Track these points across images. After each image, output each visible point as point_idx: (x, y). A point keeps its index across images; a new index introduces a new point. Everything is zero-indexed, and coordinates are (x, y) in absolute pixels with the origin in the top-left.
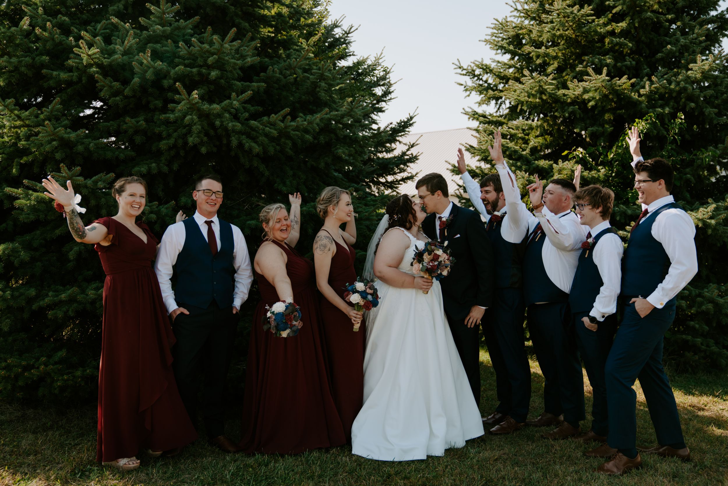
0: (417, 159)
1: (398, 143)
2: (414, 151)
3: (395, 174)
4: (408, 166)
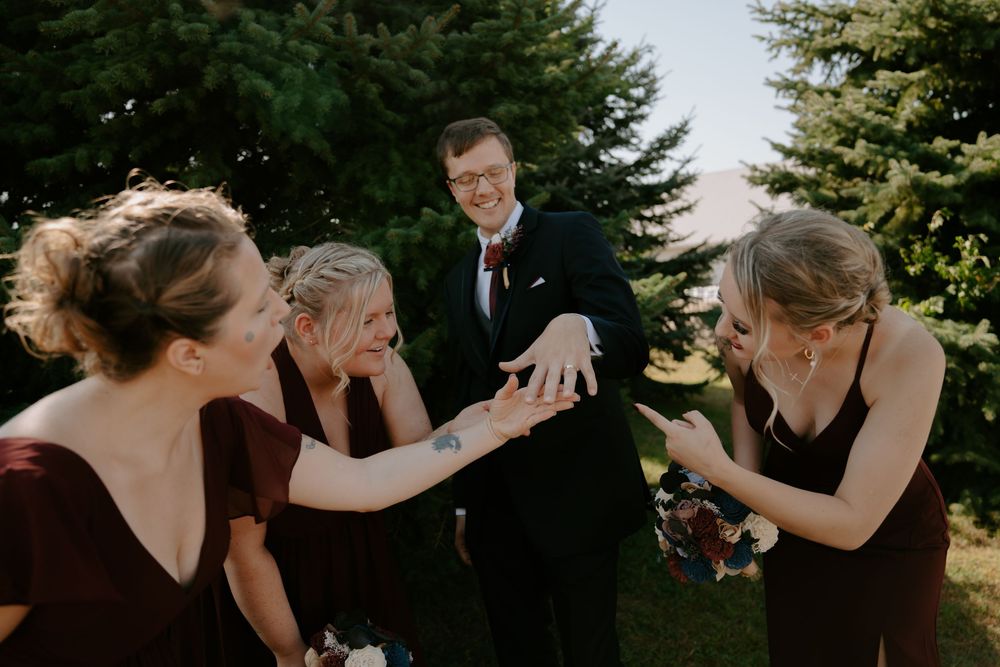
0: (695, 180)
1: (667, 160)
2: (690, 169)
3: (662, 202)
4: (683, 191)
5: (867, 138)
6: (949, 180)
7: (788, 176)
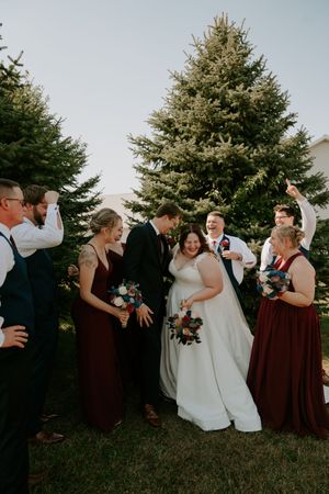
0: (101, 202)
1: (89, 192)
2: (99, 197)
3: (87, 211)
4: (95, 207)
5: (166, 196)
6: (190, 213)
7: (139, 206)
